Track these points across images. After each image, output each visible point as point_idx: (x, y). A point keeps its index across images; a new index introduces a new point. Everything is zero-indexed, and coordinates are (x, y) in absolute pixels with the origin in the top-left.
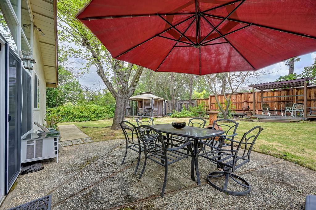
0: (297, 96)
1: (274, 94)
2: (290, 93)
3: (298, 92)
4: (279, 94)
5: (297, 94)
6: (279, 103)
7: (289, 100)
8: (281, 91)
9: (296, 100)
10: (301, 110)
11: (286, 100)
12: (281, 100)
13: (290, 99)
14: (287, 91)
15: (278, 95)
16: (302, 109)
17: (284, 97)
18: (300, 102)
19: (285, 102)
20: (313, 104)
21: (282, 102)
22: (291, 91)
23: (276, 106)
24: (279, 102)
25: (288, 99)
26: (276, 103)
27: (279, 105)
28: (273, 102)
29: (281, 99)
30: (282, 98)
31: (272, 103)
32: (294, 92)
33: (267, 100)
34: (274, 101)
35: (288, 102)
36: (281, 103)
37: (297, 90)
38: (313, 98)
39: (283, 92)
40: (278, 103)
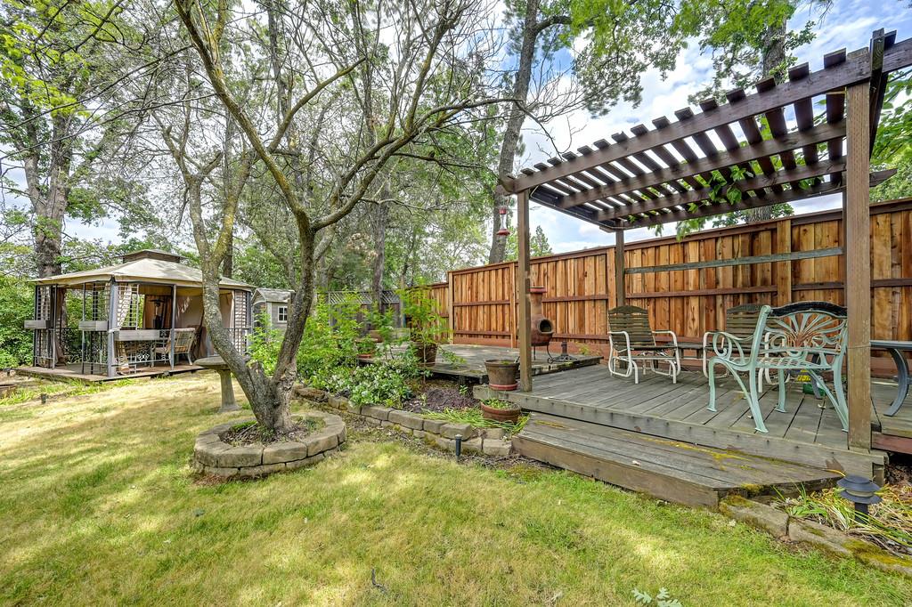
0: (796, 256)
1: (685, 256)
2: (759, 247)
3: (803, 238)
4: (711, 252)
5: (795, 247)
6: (710, 300)
7: (759, 287)
8: (717, 239)
9: (793, 285)
10: (824, 365)
11: (744, 285)
12: (721, 286)
13: (764, 282)
14: (747, 238)
15: (703, 259)
16: (830, 358)
17: (735, 268)
18: (811, 297)
19: (736, 296)
20: (888, 307)
21: (723, 295)
22: (769, 234)
23: (696, 317)
24: (707, 296)
25: (753, 283)
26: (694, 303)
27: (708, 316)
28: (684, 298)
29: (717, 283)
30: (725, 277)
31: (679, 301)
32: (783, 241)
33: (656, 290)
34: (684, 293)
35: (751, 297)
36: (719, 301)
37: (796, 231)
38: (888, 274)
39: (728, 242)
40: (704, 301)
